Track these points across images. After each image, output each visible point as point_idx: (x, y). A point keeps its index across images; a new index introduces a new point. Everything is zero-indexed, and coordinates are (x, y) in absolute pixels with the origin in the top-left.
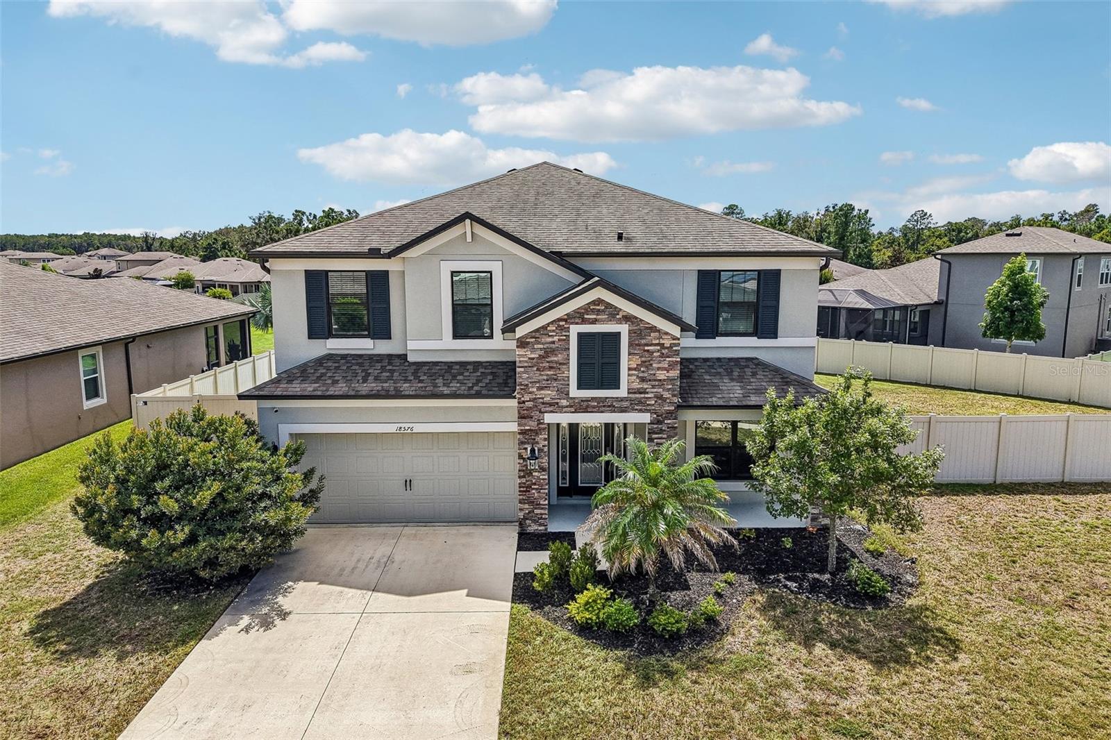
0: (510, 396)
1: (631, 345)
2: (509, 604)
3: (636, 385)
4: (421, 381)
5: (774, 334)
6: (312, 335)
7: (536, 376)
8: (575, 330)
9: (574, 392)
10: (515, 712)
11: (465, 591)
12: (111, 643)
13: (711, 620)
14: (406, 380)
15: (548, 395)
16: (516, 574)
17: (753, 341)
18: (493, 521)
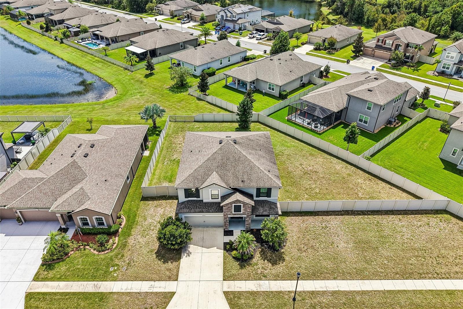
0: (222, 212)
1: (243, 206)
2: (223, 251)
3: (244, 212)
4: (206, 208)
5: (270, 197)
6: (186, 198)
7: (227, 211)
8: (233, 205)
9: (233, 213)
10: (225, 273)
11: (216, 247)
12: (169, 260)
13: (252, 255)
14: (204, 208)
15: (229, 213)
16: (224, 243)
17: (266, 198)
18: (219, 226)
